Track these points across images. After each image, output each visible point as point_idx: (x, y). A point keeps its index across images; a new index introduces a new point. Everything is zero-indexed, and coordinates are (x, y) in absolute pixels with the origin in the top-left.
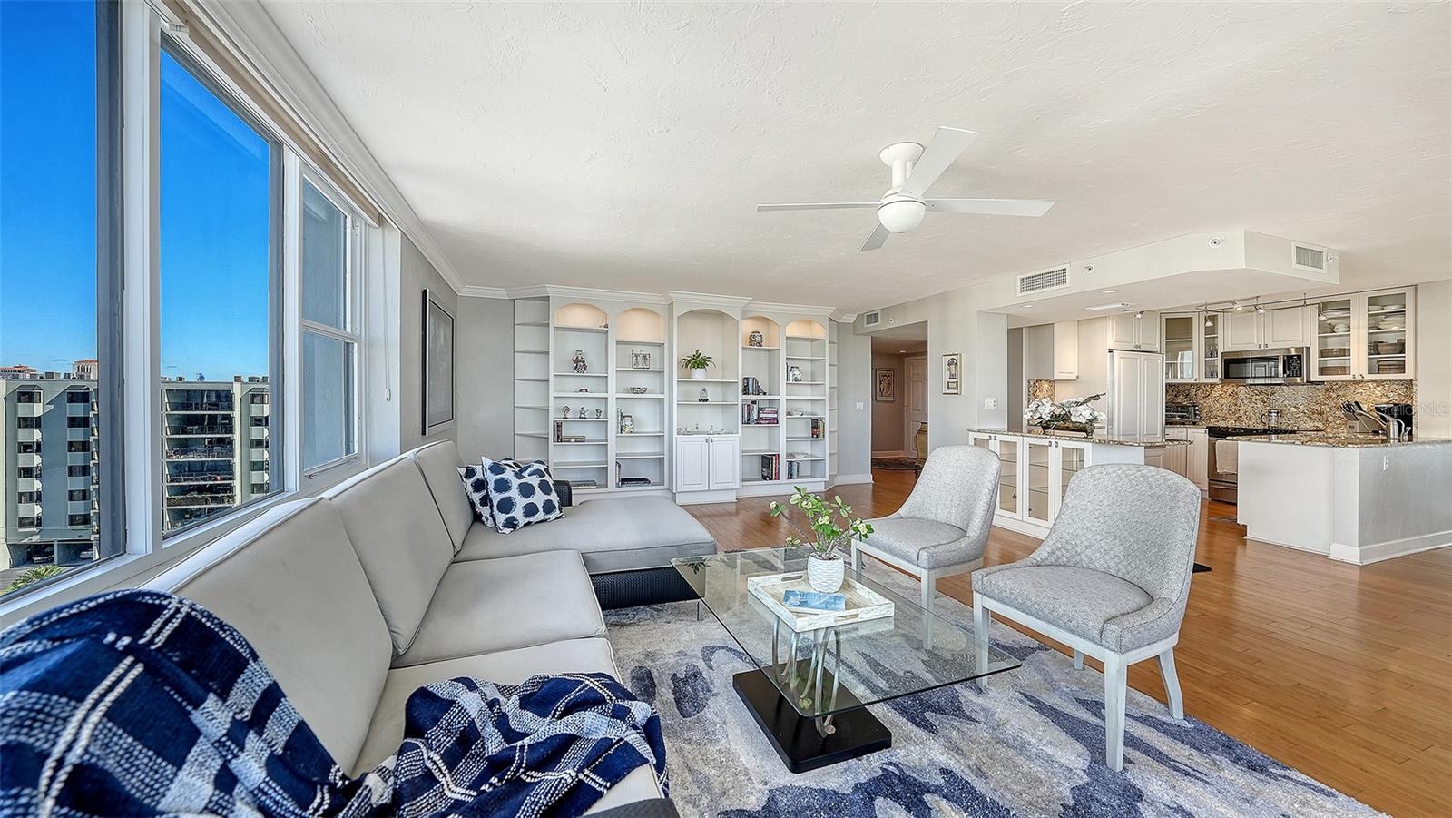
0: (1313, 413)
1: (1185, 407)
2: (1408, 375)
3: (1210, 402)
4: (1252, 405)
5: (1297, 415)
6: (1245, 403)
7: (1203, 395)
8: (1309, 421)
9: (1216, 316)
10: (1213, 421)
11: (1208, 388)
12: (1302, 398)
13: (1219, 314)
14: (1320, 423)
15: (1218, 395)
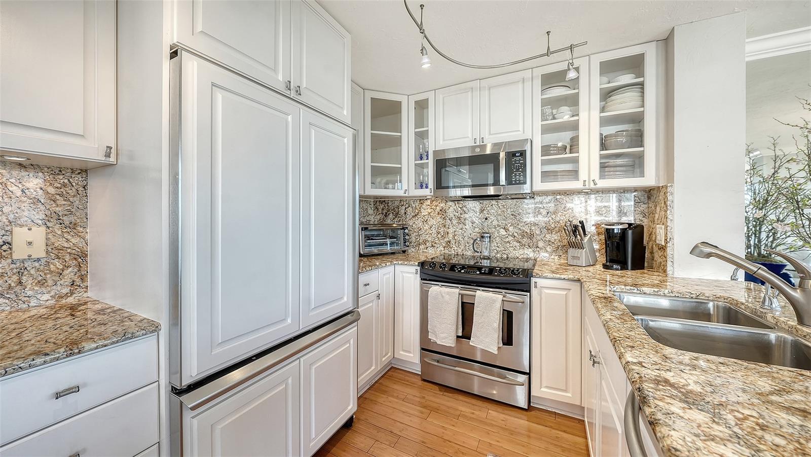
0: (523, 236)
1: (394, 230)
2: (649, 179)
3: (419, 223)
4: (461, 226)
5: (507, 240)
6: (454, 223)
7: (412, 214)
8: (518, 248)
9: (426, 101)
10: (422, 247)
11: (417, 204)
12: (512, 217)
13: (430, 96)
14: (530, 250)
15: (427, 213)
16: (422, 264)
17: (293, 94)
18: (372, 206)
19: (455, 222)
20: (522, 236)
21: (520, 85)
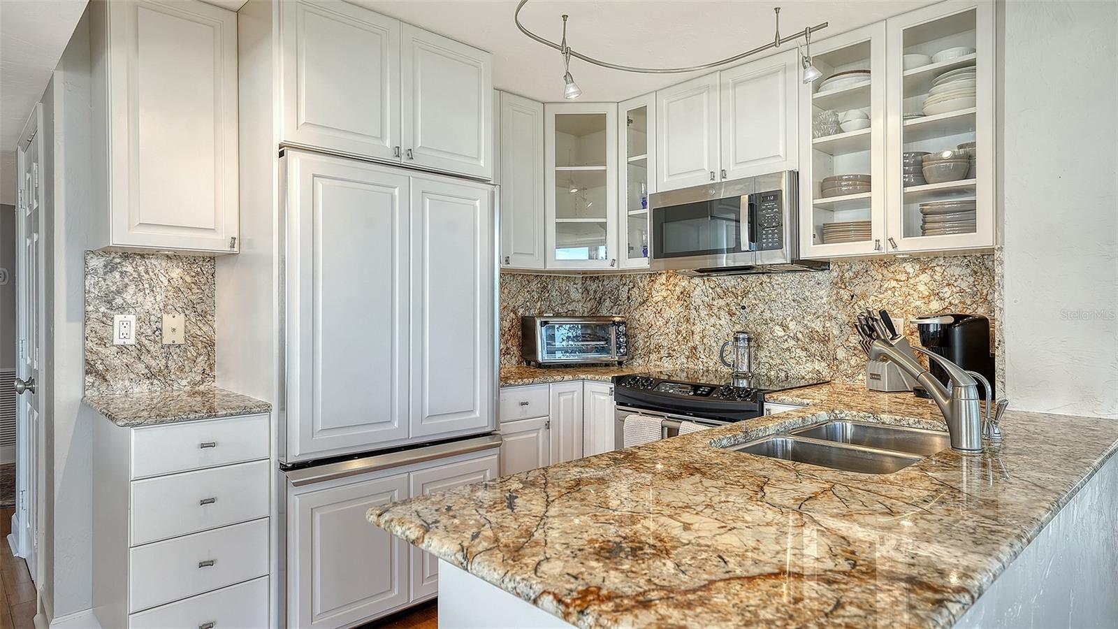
0: (812, 339)
1: (603, 327)
3: (649, 314)
4: (713, 320)
5: (786, 345)
6: (703, 315)
7: (639, 300)
8: (804, 359)
9: (642, 112)
10: (654, 356)
11: (646, 283)
12: (793, 304)
13: (649, 102)
14: (823, 364)
15: (661, 298)
16: (618, 381)
17: (404, 160)
18: (579, 285)
19: (703, 313)
20: (810, 339)
21: (780, 77)
